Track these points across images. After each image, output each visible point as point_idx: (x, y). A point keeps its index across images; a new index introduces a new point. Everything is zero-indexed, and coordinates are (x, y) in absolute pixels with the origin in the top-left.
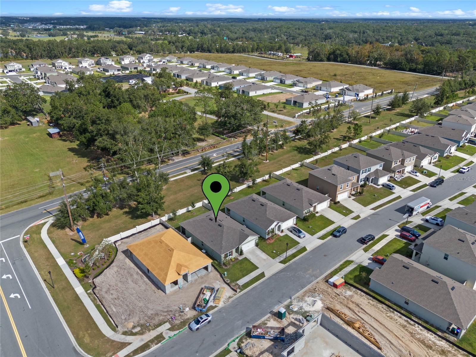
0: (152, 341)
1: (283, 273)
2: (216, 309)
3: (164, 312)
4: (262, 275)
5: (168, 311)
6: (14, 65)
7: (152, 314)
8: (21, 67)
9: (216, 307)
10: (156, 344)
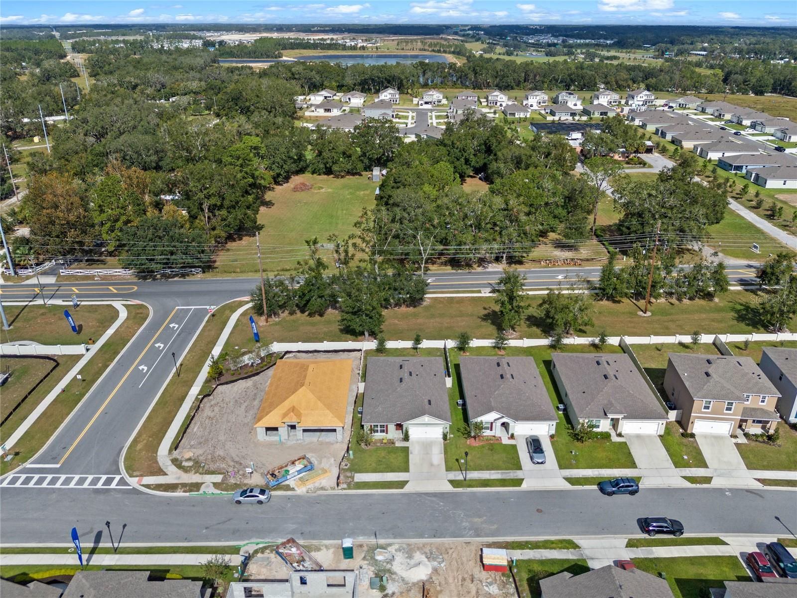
0: (184, 485)
1: (434, 499)
2: (289, 493)
3: (233, 461)
4: (402, 484)
5: (237, 462)
6: (432, 95)
7: (219, 456)
8: (441, 97)
9: (293, 489)
10: (185, 492)
